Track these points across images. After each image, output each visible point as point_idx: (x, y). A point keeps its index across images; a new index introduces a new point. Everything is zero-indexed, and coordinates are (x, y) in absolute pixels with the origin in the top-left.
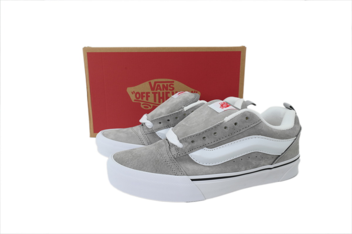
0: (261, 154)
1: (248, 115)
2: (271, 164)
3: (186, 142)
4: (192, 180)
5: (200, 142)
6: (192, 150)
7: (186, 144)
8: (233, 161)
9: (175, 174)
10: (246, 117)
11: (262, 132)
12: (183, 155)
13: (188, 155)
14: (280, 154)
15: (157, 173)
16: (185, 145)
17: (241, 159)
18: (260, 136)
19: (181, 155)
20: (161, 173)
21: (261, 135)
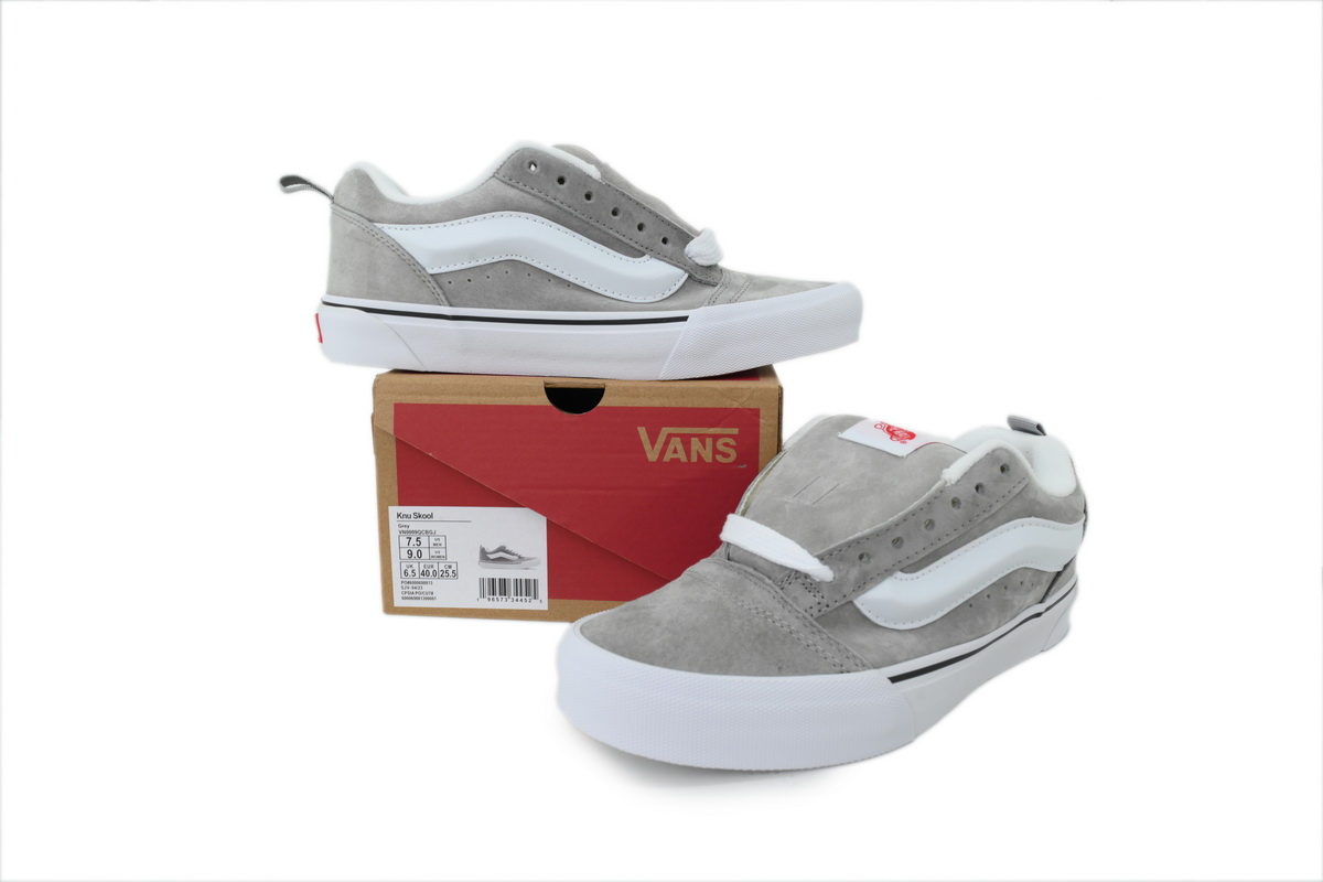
0: (1030, 574)
1: (1005, 460)
2: (1041, 602)
3: (841, 559)
4: (894, 680)
5: (885, 556)
6: (864, 583)
7: (841, 567)
8: (969, 604)
9: (838, 668)
10: (1001, 464)
11: (1037, 508)
12: (837, 604)
13: (851, 602)
14: (1061, 569)
15: (783, 675)
16: (840, 570)
17: (988, 596)
18: (1033, 519)
19: (833, 605)
20: (796, 673)
21: (1036, 516)
